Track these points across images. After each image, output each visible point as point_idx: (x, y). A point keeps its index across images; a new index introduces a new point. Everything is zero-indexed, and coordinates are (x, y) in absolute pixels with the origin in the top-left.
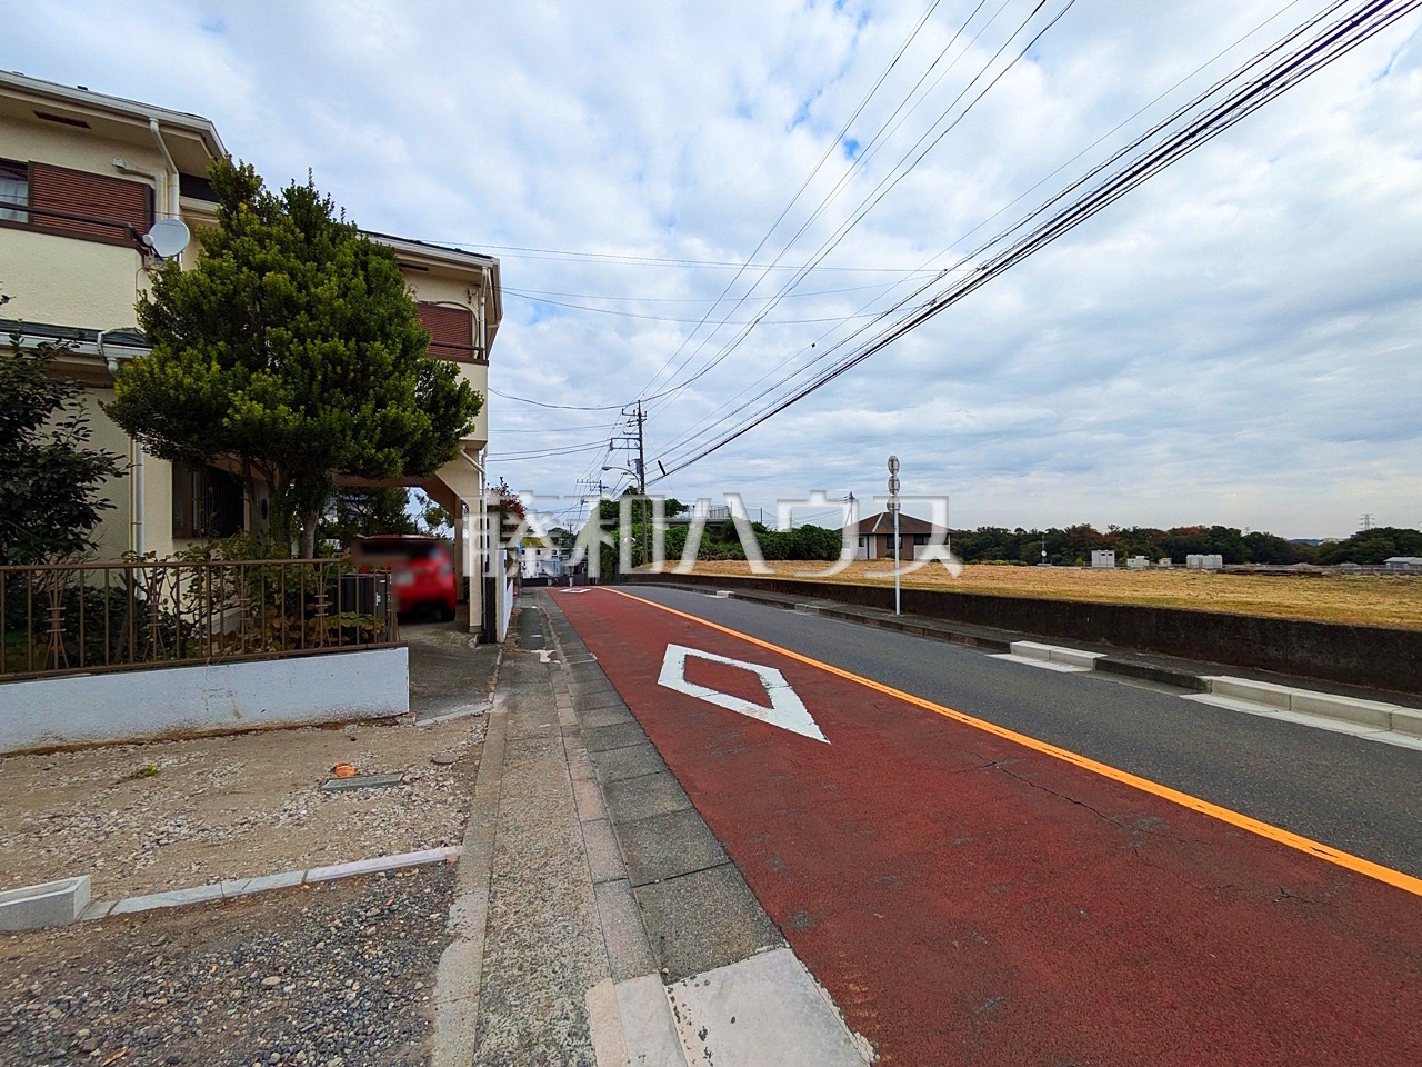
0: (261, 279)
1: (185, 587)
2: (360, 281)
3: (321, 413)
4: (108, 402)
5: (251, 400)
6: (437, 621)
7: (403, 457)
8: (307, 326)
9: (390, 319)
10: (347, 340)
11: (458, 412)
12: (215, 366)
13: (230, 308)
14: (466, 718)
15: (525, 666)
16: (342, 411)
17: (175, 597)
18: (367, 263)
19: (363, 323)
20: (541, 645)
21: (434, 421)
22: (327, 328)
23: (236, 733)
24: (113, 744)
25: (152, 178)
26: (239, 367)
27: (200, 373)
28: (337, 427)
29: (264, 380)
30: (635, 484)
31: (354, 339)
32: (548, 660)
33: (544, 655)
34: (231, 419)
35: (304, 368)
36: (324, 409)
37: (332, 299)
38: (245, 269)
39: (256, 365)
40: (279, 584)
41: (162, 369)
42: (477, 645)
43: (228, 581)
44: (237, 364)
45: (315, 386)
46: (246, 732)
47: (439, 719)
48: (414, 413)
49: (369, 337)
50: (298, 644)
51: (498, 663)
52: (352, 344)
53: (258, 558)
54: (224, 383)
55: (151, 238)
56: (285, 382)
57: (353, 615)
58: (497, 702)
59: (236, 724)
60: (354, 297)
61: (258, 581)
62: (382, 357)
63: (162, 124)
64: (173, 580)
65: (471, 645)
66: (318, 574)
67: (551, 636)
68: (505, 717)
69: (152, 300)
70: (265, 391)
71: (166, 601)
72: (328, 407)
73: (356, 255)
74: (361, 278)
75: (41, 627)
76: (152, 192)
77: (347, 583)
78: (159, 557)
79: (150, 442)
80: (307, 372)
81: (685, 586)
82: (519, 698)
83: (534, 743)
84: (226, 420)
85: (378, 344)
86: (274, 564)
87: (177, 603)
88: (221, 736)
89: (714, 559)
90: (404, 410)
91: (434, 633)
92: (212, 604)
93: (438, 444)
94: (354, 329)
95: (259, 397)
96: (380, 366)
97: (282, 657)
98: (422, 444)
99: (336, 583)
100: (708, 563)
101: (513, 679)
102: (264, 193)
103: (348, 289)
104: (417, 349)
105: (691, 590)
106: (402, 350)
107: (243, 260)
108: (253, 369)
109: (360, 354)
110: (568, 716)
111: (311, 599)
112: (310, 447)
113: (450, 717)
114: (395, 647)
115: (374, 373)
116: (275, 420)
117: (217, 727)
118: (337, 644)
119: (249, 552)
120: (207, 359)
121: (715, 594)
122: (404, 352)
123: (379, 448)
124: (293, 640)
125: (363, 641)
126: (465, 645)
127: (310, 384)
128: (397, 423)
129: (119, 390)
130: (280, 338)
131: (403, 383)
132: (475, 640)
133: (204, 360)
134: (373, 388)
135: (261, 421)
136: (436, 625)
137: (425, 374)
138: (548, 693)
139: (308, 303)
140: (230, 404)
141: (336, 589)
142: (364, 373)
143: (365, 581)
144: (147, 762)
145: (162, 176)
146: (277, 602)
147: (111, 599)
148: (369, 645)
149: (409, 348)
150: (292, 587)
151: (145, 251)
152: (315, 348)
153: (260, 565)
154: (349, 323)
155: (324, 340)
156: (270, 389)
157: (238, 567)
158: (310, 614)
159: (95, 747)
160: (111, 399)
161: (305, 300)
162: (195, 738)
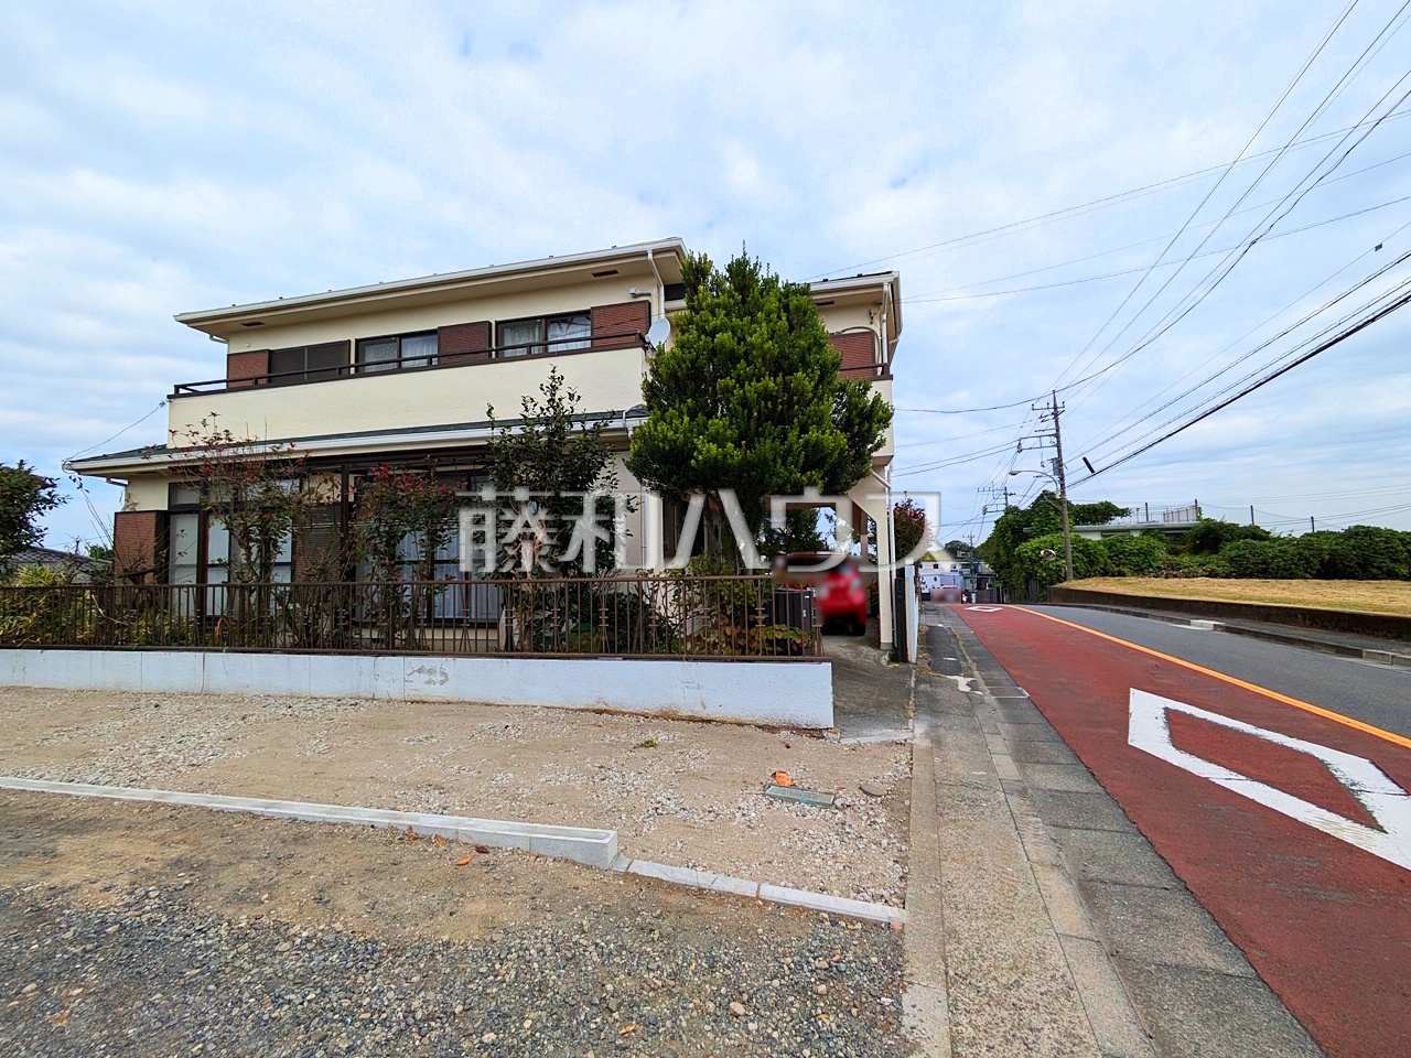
0: (713, 341)
1: (670, 595)
2: (784, 323)
3: (757, 445)
4: (627, 459)
5: (709, 442)
6: (848, 634)
7: (822, 478)
8: (745, 372)
9: (809, 349)
10: (776, 376)
11: (871, 427)
12: (686, 419)
13: (695, 372)
14: (889, 744)
15: (942, 693)
16: (773, 442)
17: (665, 603)
18: (788, 305)
19: (787, 358)
20: (957, 670)
21: (849, 439)
22: (760, 369)
23: (703, 721)
24: (631, 714)
25: (649, 295)
26: (701, 418)
27: (676, 427)
28: (770, 456)
29: (717, 424)
30: (1053, 488)
31: (781, 374)
32: (968, 689)
33: (962, 683)
34: (697, 460)
35: (744, 409)
36: (759, 442)
37: (763, 343)
38: (703, 337)
39: (710, 414)
40: (729, 597)
41: (656, 429)
42: (888, 663)
43: (696, 593)
44: (700, 414)
45: (752, 423)
46: (709, 721)
47: (862, 740)
48: (831, 435)
49: (792, 370)
50: (743, 650)
51: (913, 685)
52: (780, 379)
53: (714, 575)
54: (691, 431)
55: (649, 337)
56: (731, 423)
57: (784, 627)
58: (917, 731)
59: (704, 714)
60: (780, 337)
61: (714, 594)
62: (804, 386)
63: (655, 253)
64: (663, 590)
65: (884, 662)
66: (756, 589)
67: (966, 660)
68: (929, 752)
69: (650, 378)
70: (717, 432)
71: (660, 608)
72: (762, 439)
73: (780, 300)
74: (784, 318)
75: (597, 621)
76: (650, 304)
77: (780, 597)
78: (656, 573)
79: (650, 485)
80: (746, 412)
81: (1133, 610)
82: (942, 731)
83: (969, 793)
84: (693, 461)
85: (800, 373)
86: (725, 580)
87: (666, 609)
88: (694, 722)
89: (1175, 576)
90: (823, 433)
91: (849, 647)
92: (686, 611)
93: (853, 463)
94: (781, 366)
95: (714, 439)
96: (802, 395)
97: (732, 661)
98: (839, 463)
99: (771, 597)
100: (1165, 581)
101: (931, 706)
102: (714, 273)
103: (774, 332)
104: (831, 373)
105: (1146, 616)
106: (820, 376)
107: (702, 330)
108: (709, 417)
109: (786, 386)
110: (1007, 767)
111: (752, 611)
112: (749, 476)
113: (872, 740)
114: (820, 662)
115: (798, 402)
116: (725, 456)
117: (690, 714)
118: (772, 653)
119: (709, 570)
120: (681, 416)
121: (1189, 624)
122: (821, 378)
123: (803, 472)
124: (740, 646)
125: (793, 653)
126: (878, 661)
127: (749, 421)
128: (817, 445)
129: (634, 447)
130: (727, 386)
131: (821, 407)
132: (887, 657)
133: (679, 416)
134: (797, 416)
135: (715, 458)
136: (849, 638)
137: (838, 396)
138: (976, 730)
139: (745, 353)
140: (695, 448)
141: (770, 603)
142: (790, 404)
143: (792, 596)
144: (650, 735)
145: (654, 291)
146: (729, 613)
147: (632, 602)
148: (799, 658)
149: (826, 371)
150: (738, 600)
151: (645, 345)
152: (751, 389)
153: (715, 581)
154: (777, 361)
155: (758, 381)
156: (721, 431)
157: (702, 581)
158: (752, 624)
159: (624, 714)
160: (628, 456)
161: (743, 350)
162: (678, 720)
